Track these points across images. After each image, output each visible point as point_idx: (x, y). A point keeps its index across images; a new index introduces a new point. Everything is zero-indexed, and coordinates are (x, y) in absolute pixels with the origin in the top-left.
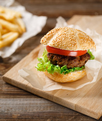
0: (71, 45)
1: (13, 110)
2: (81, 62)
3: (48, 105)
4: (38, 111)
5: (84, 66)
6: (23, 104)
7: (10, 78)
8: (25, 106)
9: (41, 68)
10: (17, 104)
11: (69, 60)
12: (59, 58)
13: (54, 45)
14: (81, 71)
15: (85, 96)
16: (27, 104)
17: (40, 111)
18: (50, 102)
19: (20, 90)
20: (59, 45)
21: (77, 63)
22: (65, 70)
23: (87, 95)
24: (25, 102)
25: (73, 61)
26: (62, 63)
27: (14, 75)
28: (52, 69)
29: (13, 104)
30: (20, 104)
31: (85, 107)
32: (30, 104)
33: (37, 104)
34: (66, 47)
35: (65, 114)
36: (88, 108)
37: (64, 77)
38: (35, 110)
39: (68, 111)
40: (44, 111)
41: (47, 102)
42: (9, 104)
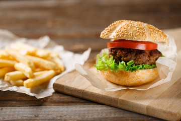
0: (139, 34)
1: (68, 116)
2: (151, 58)
3: (112, 111)
4: (100, 116)
5: (155, 64)
6: (79, 111)
7: (63, 84)
8: (82, 112)
9: (101, 68)
10: (73, 111)
11: (137, 54)
12: (123, 52)
13: (117, 35)
14: (151, 70)
15: (158, 98)
16: (85, 111)
17: (102, 117)
18: (114, 108)
19: (74, 99)
20: (124, 35)
21: (147, 58)
22: (132, 66)
23: (161, 97)
24: (83, 109)
25: (142, 55)
26: (128, 58)
27: (67, 82)
28: (116, 68)
29: (67, 111)
30: (75, 111)
31: (160, 108)
32: (89, 110)
33: (97, 110)
34: (133, 36)
35: (134, 119)
36: (164, 109)
37: (130, 76)
38: (95, 116)
39: (138, 116)
40: (107, 117)
41: (110, 108)
42: (61, 111)
